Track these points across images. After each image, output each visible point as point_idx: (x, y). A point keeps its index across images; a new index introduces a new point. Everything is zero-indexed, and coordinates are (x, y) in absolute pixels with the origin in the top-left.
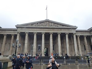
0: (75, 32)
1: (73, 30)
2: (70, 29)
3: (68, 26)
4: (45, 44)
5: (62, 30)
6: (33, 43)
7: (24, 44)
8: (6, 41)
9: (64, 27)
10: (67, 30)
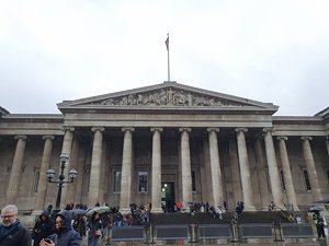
0: (270, 125)
1: (262, 118)
2: (253, 112)
3: (243, 104)
4: (163, 167)
5: (224, 118)
6: (119, 166)
7: (87, 169)
8: (24, 159)
9: (231, 107)
10: (240, 118)
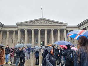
0: (66, 28)
1: (64, 26)
2: (62, 25)
3: (60, 23)
4: (41, 37)
5: (55, 26)
6: (31, 37)
7: (24, 38)
8: (9, 36)
9: (57, 24)
10: (59, 26)
